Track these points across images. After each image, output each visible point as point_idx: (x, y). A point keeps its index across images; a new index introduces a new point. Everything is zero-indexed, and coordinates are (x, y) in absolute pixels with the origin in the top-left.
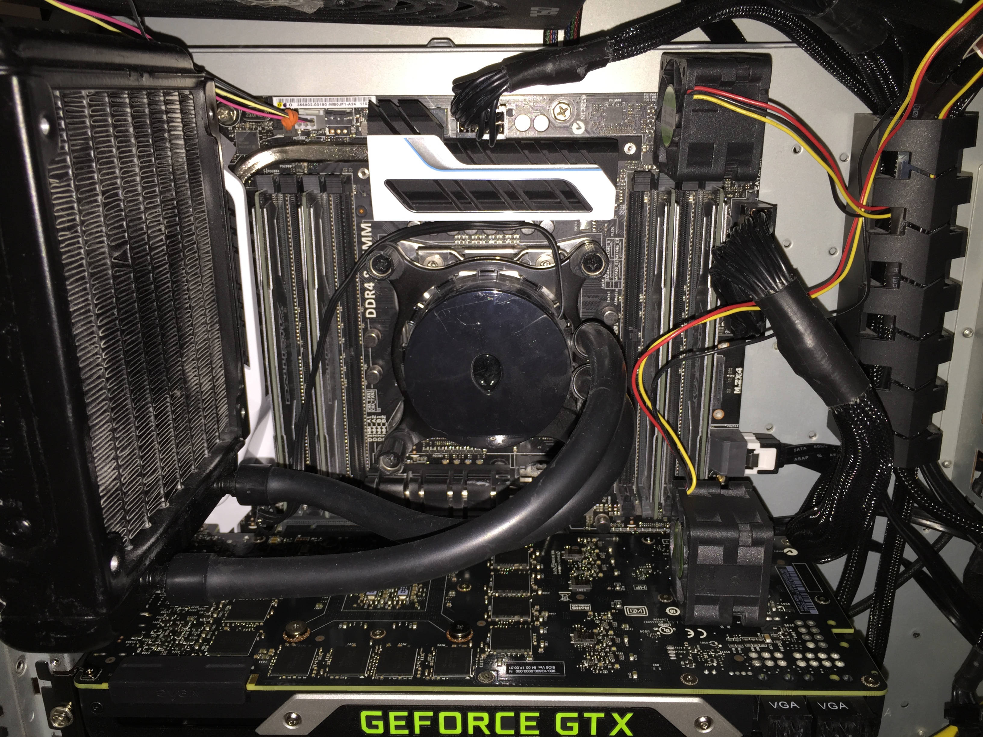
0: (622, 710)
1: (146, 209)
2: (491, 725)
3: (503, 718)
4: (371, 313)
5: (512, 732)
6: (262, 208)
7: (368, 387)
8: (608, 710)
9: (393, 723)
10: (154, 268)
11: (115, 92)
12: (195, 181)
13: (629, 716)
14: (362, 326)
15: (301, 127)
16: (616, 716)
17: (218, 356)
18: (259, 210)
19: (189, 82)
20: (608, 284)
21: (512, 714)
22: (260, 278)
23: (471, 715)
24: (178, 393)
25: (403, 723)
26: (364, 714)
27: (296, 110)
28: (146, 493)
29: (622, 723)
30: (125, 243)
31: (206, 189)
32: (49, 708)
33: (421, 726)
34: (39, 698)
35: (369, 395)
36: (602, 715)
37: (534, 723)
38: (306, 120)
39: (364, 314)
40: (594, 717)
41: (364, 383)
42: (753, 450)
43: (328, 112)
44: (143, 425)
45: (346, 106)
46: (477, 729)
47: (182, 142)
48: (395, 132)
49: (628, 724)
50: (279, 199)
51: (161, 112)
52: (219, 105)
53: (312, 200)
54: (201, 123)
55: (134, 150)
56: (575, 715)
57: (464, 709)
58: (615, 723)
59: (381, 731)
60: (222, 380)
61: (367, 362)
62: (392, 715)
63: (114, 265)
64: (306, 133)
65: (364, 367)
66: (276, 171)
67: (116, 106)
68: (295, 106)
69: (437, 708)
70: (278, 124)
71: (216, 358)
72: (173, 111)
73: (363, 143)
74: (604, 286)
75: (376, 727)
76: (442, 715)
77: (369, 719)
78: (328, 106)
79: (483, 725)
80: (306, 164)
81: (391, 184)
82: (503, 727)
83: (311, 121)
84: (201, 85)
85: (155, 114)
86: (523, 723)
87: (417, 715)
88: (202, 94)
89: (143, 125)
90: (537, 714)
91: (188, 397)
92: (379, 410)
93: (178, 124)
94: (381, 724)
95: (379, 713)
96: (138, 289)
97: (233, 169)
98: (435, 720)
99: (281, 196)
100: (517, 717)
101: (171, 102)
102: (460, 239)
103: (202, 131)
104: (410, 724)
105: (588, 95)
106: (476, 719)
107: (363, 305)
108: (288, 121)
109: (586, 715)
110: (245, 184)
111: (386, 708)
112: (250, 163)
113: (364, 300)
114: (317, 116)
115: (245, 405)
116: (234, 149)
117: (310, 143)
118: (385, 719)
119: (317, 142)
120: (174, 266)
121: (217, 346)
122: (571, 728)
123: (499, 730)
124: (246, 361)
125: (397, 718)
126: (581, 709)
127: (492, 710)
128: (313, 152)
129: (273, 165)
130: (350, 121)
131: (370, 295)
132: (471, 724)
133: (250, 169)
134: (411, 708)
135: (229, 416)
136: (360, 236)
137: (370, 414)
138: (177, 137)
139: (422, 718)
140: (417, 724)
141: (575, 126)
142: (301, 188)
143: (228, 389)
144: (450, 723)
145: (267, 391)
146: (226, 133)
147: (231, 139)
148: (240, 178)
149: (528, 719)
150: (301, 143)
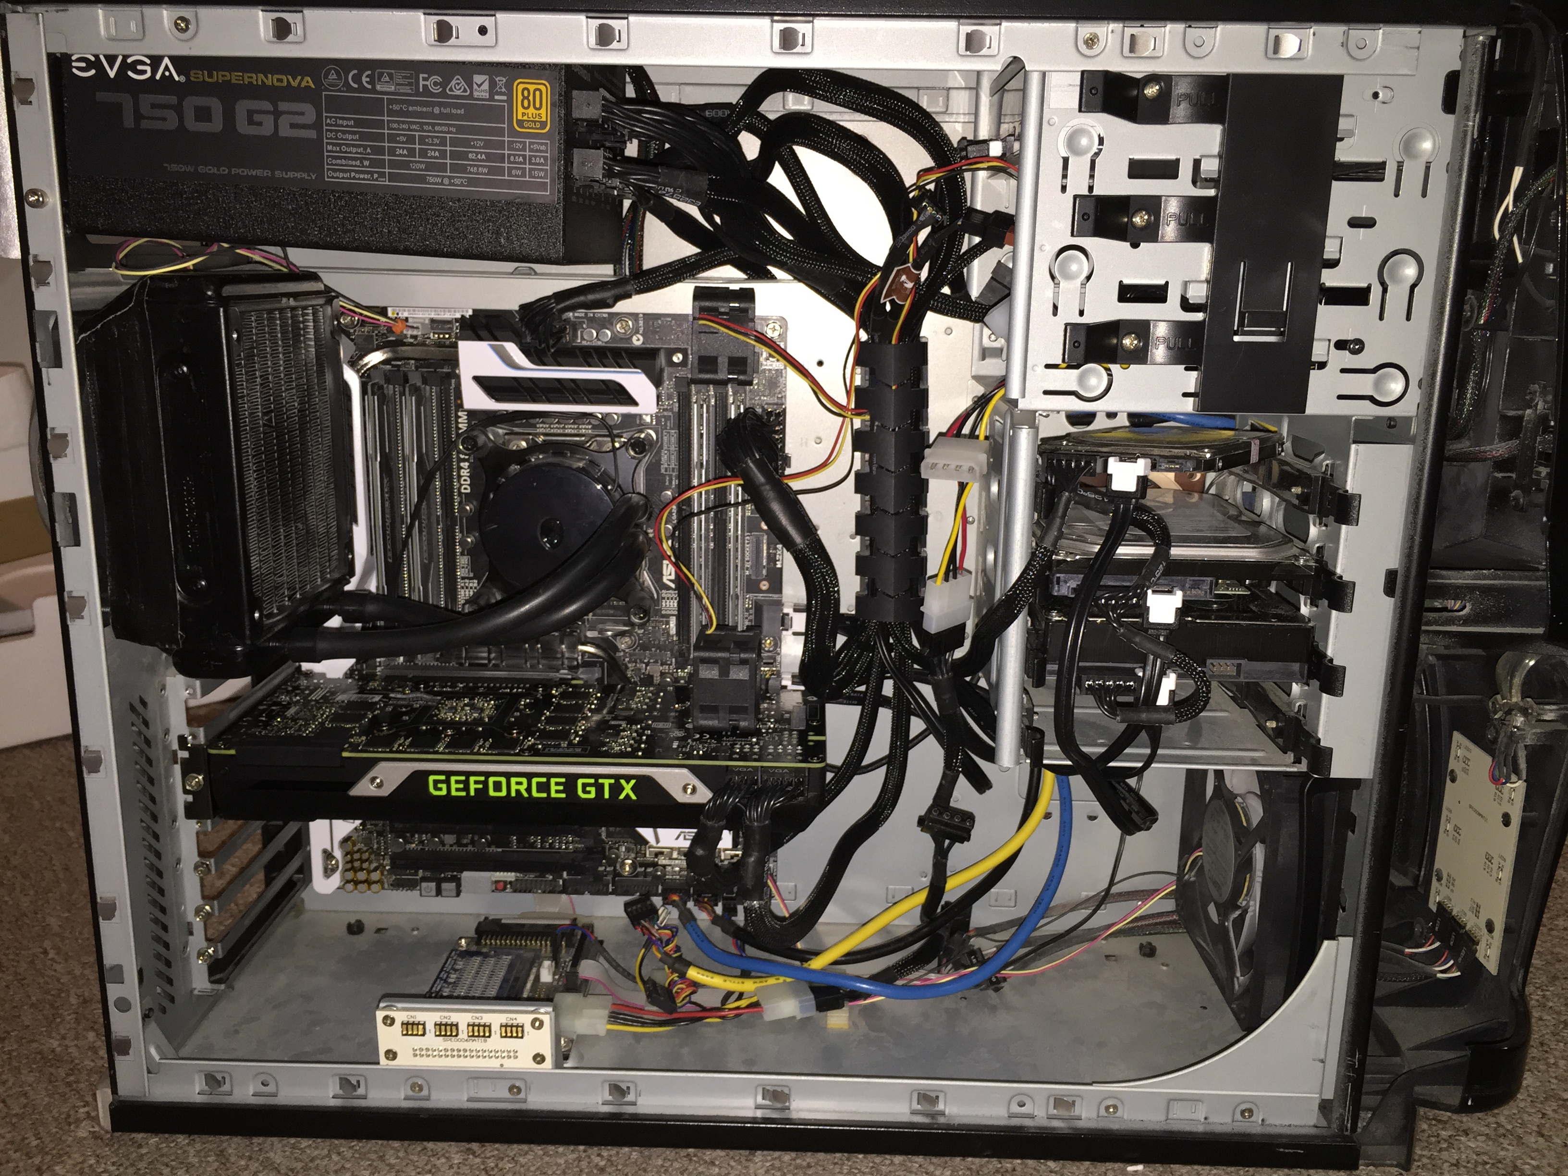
0: (628, 778)
1: (286, 390)
2: (529, 790)
3: (538, 783)
4: (466, 489)
5: (544, 795)
6: (373, 394)
7: (462, 554)
8: (617, 777)
9: (454, 786)
10: (289, 432)
11: (270, 312)
12: (321, 373)
13: (633, 782)
14: (457, 499)
15: (410, 332)
16: (623, 782)
17: (332, 509)
18: (371, 398)
19: (321, 301)
20: (666, 470)
21: (544, 780)
22: (370, 451)
23: (513, 780)
24: (300, 526)
25: (461, 786)
26: (432, 778)
27: (407, 319)
28: (276, 588)
29: (628, 789)
30: (272, 411)
31: (329, 378)
32: (185, 774)
33: (476, 789)
34: (177, 768)
35: (463, 561)
36: (612, 781)
37: (561, 788)
38: (412, 327)
39: (459, 489)
40: (607, 782)
41: (458, 549)
42: (788, 614)
43: (433, 321)
44: (276, 539)
45: (447, 316)
46: (518, 791)
47: (313, 343)
48: (480, 339)
49: (632, 789)
50: (389, 390)
51: (300, 322)
52: (343, 314)
53: (416, 390)
54: (328, 329)
55: (280, 349)
56: (592, 781)
57: (508, 775)
58: (623, 789)
59: (444, 792)
60: (334, 529)
61: (461, 531)
62: (453, 779)
63: (264, 425)
64: (415, 337)
65: (458, 536)
66: (389, 367)
67: (271, 320)
68: (406, 315)
69: (488, 775)
70: (390, 330)
71: (330, 510)
72: (308, 321)
73: (455, 346)
74: (663, 471)
75: (440, 789)
76: (491, 780)
77: (436, 782)
78: (433, 316)
79: (523, 788)
80: (413, 362)
81: (478, 380)
82: (538, 791)
83: (417, 328)
84: (330, 301)
85: (295, 323)
86: (553, 788)
87: (472, 779)
88: (329, 308)
89: (287, 332)
90: (563, 780)
91: (307, 532)
92: (471, 575)
93: (311, 330)
94: (444, 786)
95: (443, 777)
96: (277, 444)
97: (353, 364)
98: (485, 783)
99: (391, 387)
100: (548, 782)
101: (307, 314)
102: (542, 428)
103: (328, 334)
104: (466, 788)
105: (644, 314)
106: (518, 783)
107: (459, 481)
108: (398, 328)
109: (601, 781)
110: (361, 377)
111: (449, 774)
112: (366, 360)
113: (459, 477)
114: (423, 324)
115: (351, 549)
116: (354, 348)
117: (417, 345)
118: (447, 782)
119: (423, 344)
120: (302, 431)
121: (332, 501)
122: (589, 792)
123: (535, 794)
124: (355, 520)
125: (457, 782)
126: (597, 777)
127: (529, 776)
128: (417, 352)
129: (383, 362)
130: (451, 329)
131: (465, 473)
132: (514, 787)
133: (366, 364)
134: (468, 774)
135: (338, 560)
136: (457, 423)
137: (463, 578)
138: (310, 339)
139: (476, 782)
140: (473, 787)
141: (634, 338)
142: (406, 380)
143: (339, 537)
144: (497, 786)
145: (371, 550)
146: (348, 335)
147: (352, 340)
148: (358, 371)
149: (557, 784)
150: (411, 344)
